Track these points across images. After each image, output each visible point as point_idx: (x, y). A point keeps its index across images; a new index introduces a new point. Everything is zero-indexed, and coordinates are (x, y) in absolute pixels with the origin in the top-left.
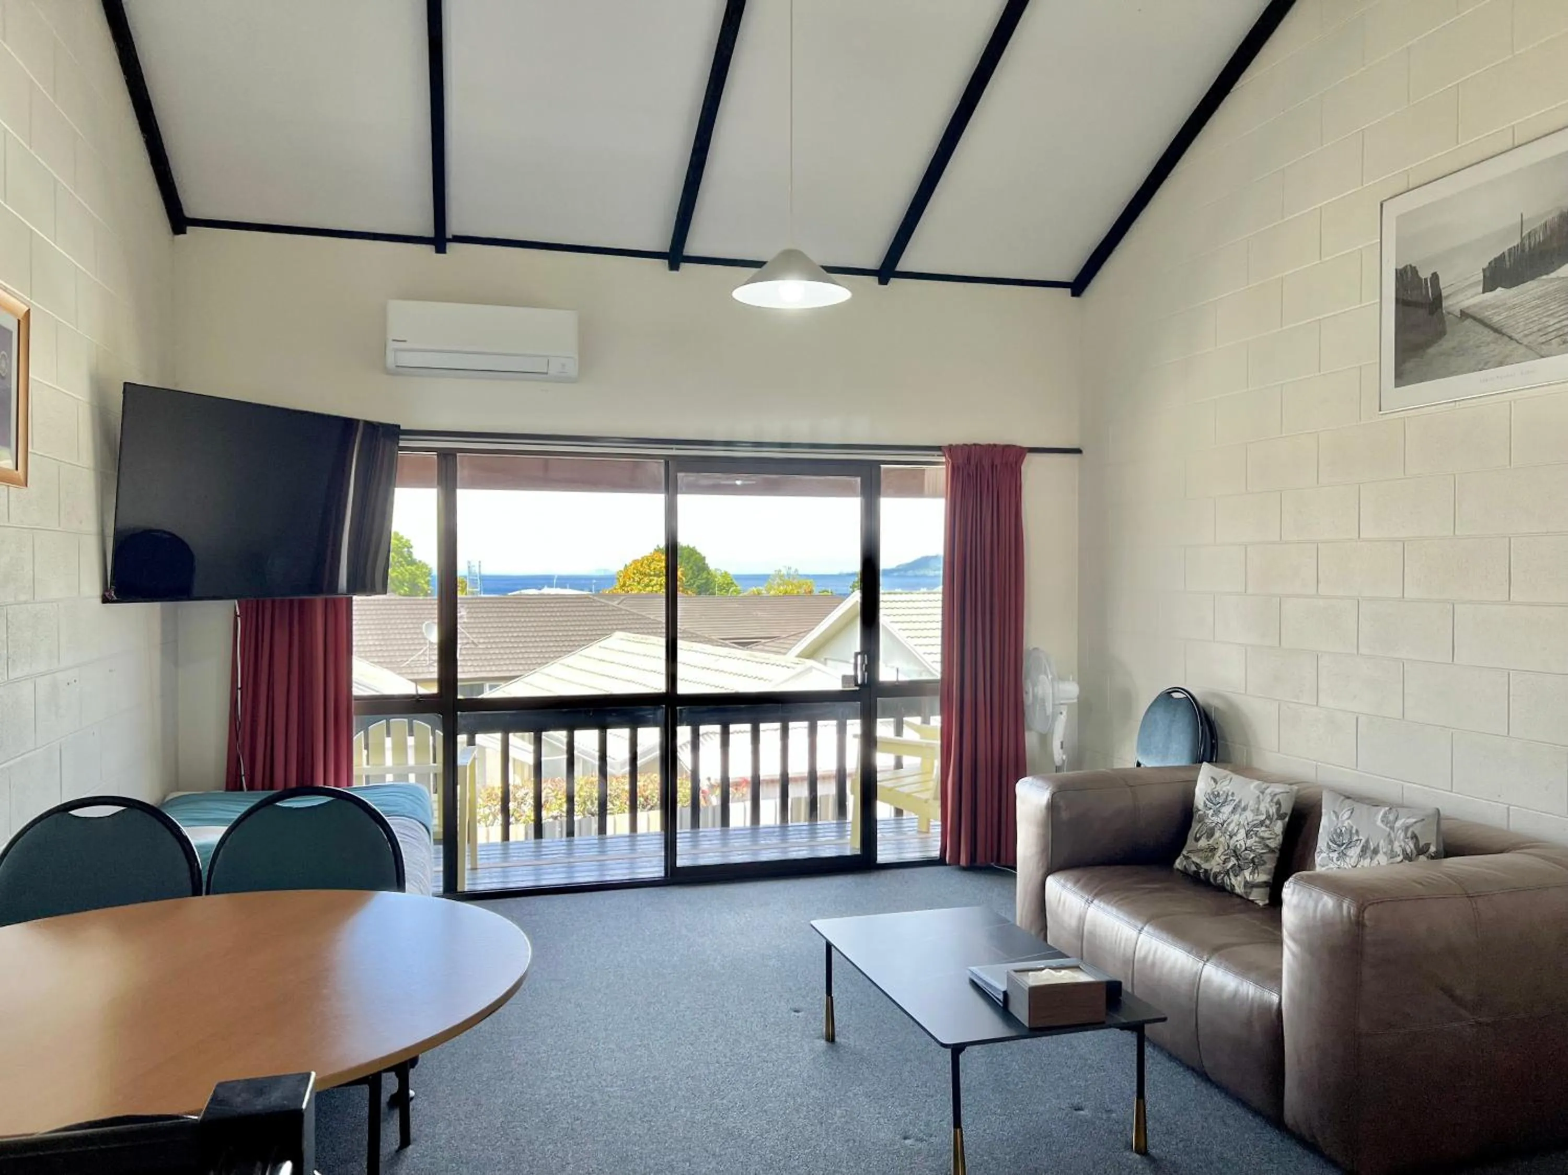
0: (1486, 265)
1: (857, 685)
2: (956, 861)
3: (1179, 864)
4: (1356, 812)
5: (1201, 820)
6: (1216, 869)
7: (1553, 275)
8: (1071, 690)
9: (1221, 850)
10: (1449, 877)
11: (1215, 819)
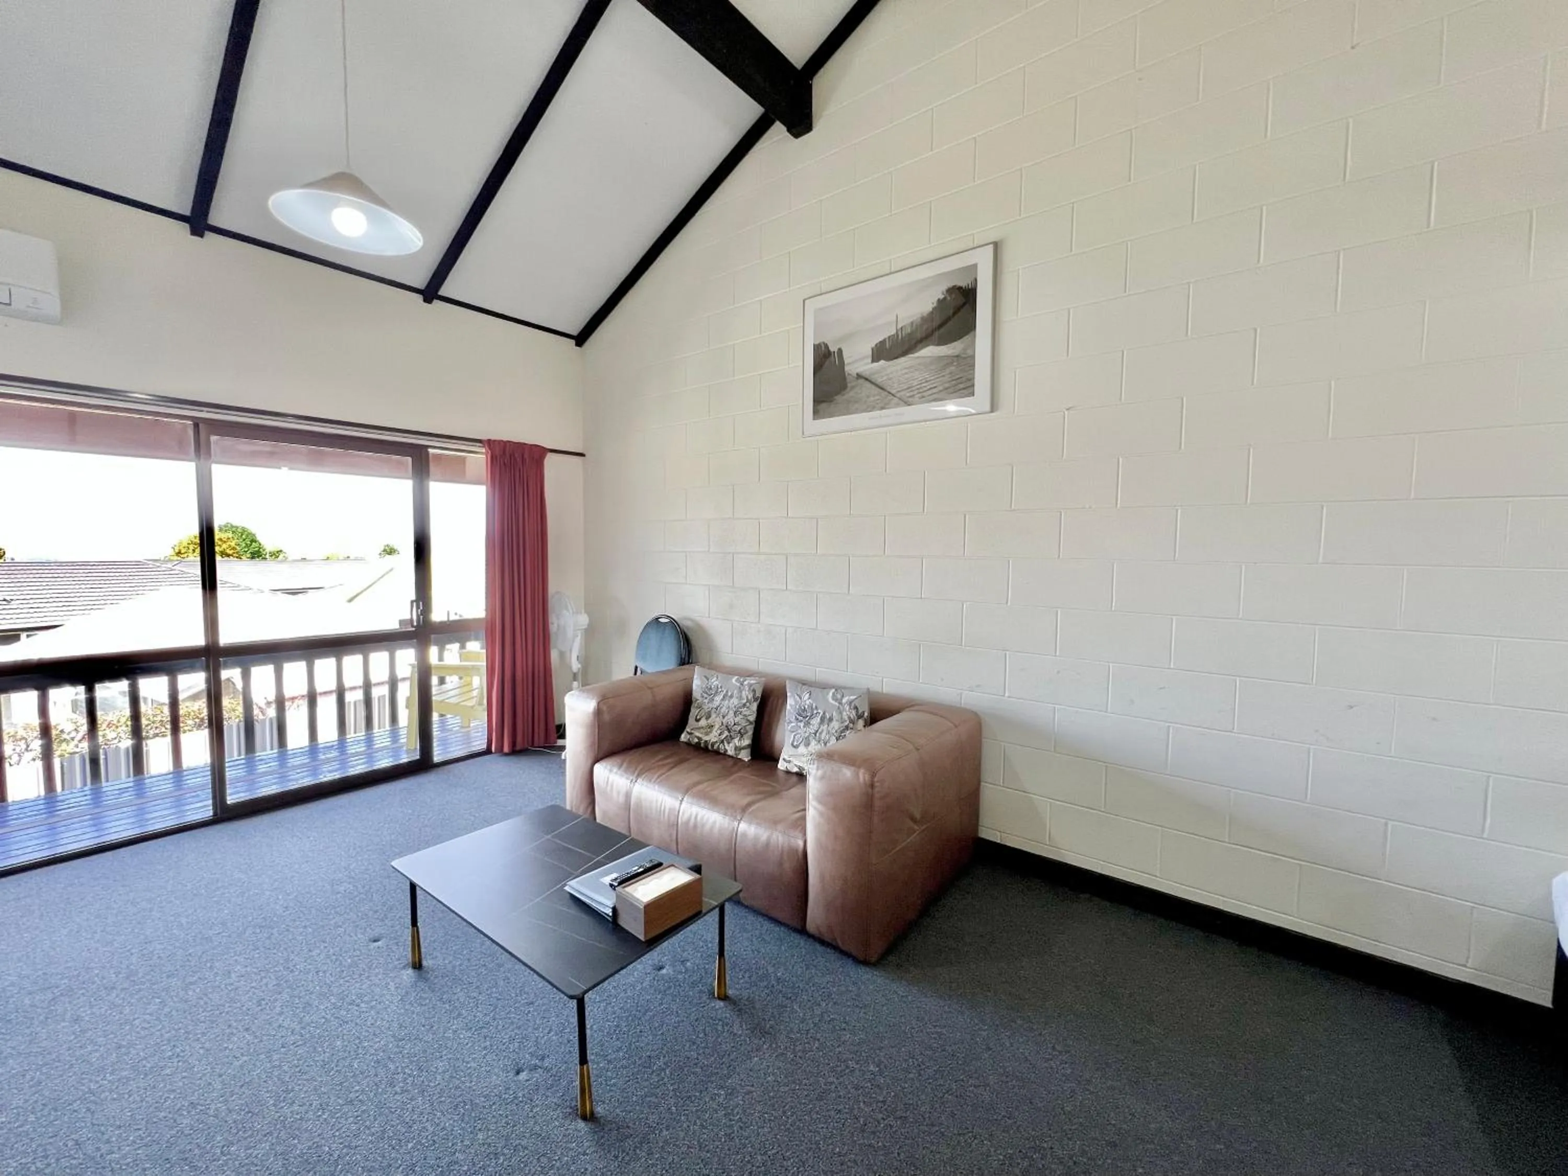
0: (873, 346)
1: (413, 626)
2: (500, 750)
3: (684, 737)
4: (814, 695)
5: (700, 707)
6: (714, 740)
7: (916, 355)
8: (584, 620)
9: (717, 727)
10: (886, 733)
11: (710, 705)
